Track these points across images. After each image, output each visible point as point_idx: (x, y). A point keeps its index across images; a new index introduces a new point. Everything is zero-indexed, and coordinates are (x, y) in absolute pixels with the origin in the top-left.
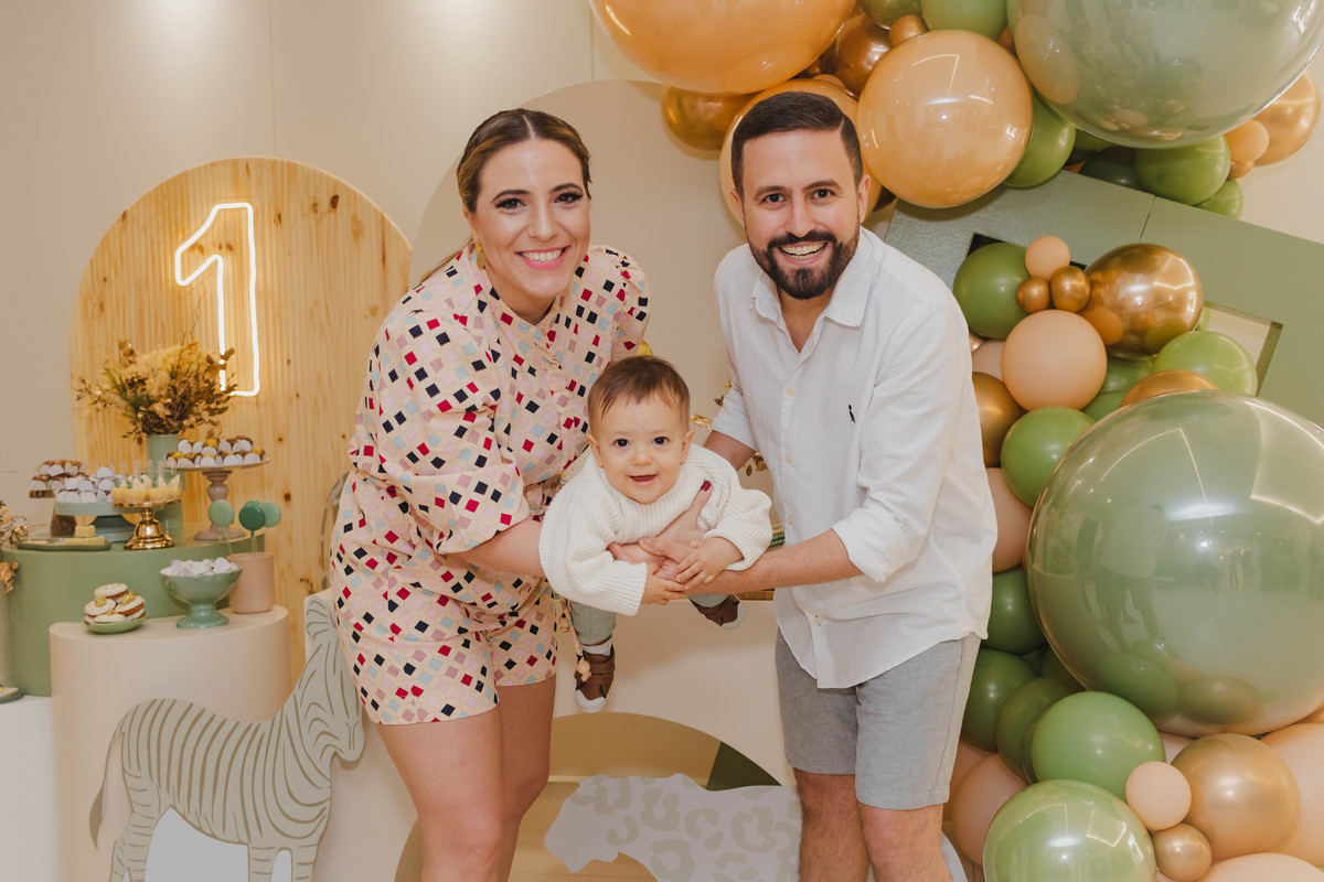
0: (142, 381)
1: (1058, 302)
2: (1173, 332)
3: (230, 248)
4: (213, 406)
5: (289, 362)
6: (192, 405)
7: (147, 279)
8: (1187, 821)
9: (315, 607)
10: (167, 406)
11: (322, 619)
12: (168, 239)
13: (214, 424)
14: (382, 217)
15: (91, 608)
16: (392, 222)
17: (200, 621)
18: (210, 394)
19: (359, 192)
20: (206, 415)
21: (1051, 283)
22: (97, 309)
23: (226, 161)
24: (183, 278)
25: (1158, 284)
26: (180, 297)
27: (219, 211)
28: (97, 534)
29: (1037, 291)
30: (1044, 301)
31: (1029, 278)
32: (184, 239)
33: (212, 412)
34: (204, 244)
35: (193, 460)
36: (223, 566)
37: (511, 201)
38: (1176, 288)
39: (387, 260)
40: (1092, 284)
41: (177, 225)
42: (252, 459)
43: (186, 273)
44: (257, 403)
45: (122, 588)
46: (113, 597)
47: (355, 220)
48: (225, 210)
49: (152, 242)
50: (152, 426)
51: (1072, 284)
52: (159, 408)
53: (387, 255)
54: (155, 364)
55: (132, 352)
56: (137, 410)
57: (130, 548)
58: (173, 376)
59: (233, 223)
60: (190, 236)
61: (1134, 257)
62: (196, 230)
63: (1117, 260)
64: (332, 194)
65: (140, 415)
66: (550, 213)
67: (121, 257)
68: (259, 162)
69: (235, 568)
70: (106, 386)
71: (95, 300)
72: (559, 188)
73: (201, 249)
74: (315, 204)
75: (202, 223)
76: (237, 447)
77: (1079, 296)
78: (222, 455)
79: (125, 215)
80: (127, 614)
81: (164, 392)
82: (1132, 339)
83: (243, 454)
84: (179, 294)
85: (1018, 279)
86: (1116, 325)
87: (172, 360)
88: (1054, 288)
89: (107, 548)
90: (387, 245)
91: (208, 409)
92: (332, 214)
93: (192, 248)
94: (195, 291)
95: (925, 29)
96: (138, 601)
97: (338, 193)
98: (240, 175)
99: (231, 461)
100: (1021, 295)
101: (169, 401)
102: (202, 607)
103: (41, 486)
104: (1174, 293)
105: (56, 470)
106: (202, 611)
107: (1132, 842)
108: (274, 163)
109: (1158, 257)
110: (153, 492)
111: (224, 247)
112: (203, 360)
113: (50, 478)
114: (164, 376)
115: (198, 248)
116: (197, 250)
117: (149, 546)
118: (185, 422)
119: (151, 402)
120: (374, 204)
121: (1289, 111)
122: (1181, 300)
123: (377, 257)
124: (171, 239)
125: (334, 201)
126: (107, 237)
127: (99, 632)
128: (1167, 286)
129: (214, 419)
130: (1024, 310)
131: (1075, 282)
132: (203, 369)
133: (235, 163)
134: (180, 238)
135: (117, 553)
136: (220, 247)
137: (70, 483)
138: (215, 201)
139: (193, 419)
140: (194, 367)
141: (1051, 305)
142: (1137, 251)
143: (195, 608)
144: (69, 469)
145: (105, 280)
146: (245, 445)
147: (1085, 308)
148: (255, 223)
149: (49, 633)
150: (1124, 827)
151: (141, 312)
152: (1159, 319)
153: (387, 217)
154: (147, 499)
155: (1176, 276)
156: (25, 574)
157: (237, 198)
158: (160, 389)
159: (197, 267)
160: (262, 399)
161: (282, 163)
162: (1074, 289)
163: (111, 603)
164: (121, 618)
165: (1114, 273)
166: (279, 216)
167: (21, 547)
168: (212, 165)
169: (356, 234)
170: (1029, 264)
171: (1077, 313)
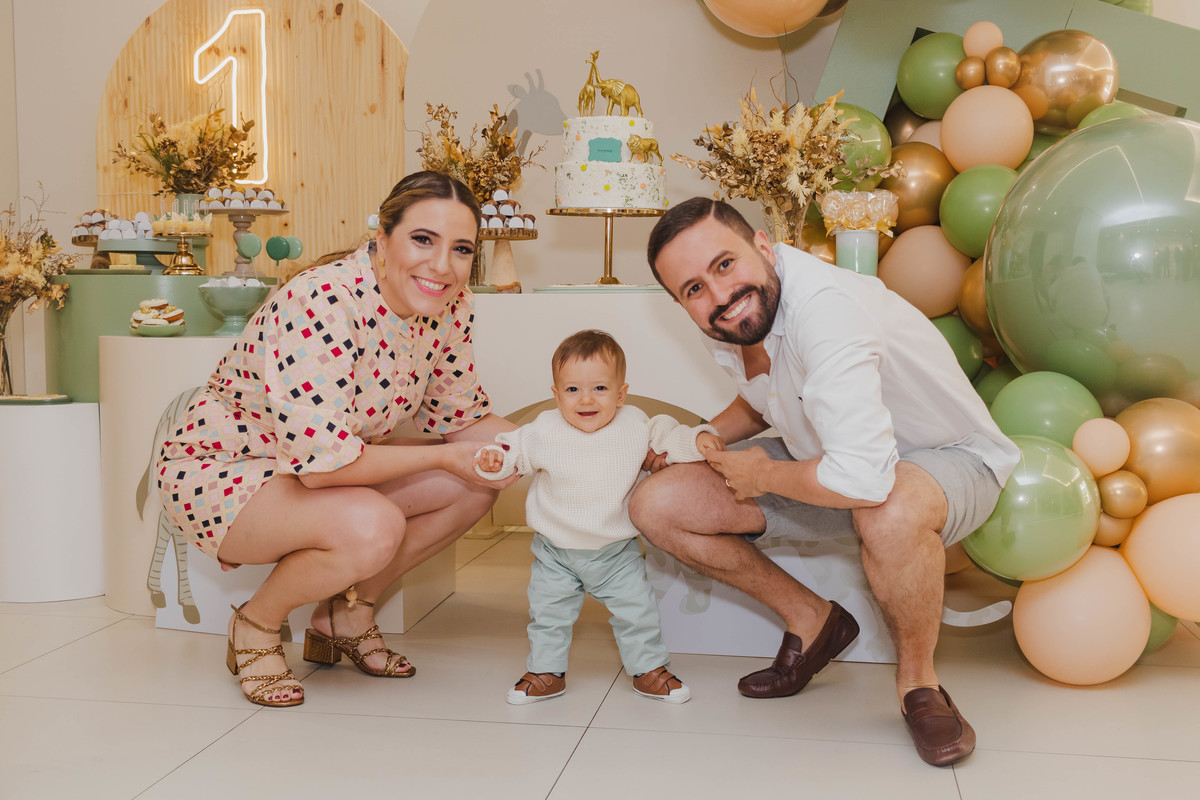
0: (173, 144)
1: (992, 78)
2: (1091, 106)
3: (244, 51)
4: (235, 171)
5: (295, 154)
6: (216, 168)
7: (167, 80)
8: (1127, 468)
10: (197, 162)
12: (187, 41)
14: (382, 24)
15: (138, 315)
16: (391, 28)
17: (234, 330)
18: (232, 160)
20: (227, 179)
21: (986, 63)
22: (122, 106)
24: (201, 78)
25: (1080, 64)
26: (197, 95)
27: (235, 16)
28: (138, 263)
29: (973, 70)
30: (980, 78)
31: (966, 59)
32: (202, 42)
33: (233, 177)
34: (219, 47)
35: (224, 203)
36: (254, 285)
38: (1096, 70)
39: (386, 62)
40: (1023, 65)
41: (195, 30)
42: (274, 206)
43: (203, 73)
45: (164, 301)
46: (156, 308)
47: (357, 25)
48: (239, 15)
49: (173, 45)
50: (182, 184)
51: (1005, 63)
52: (190, 165)
53: (386, 58)
54: (184, 130)
55: (162, 125)
56: (169, 168)
57: (168, 273)
58: (201, 140)
59: (248, 27)
60: (207, 39)
61: (1060, 41)
62: (213, 34)
63: (1043, 44)
64: (337, 2)
65: (171, 172)
67: (145, 57)
69: (265, 285)
70: (141, 149)
71: (120, 97)
73: (218, 52)
74: (322, 12)
75: (219, 27)
76: (262, 196)
77: (1010, 73)
78: (248, 200)
79: (148, 20)
80: (171, 320)
81: (193, 152)
82: (1055, 112)
83: (267, 201)
84: (196, 93)
85: (956, 60)
86: (1043, 100)
87: (200, 127)
88: (989, 67)
89: (148, 273)
90: (386, 49)
91: (230, 174)
92: (336, 21)
93: (209, 50)
94: (211, 90)
96: (179, 311)
97: (344, 2)
100: (959, 73)
101: (199, 158)
102: (235, 318)
103: (84, 232)
104: (1094, 73)
105: (98, 217)
106: (236, 323)
107: (1083, 485)
109: (1081, 40)
110: (189, 224)
111: (238, 50)
112: (227, 129)
113: (92, 225)
114: (193, 141)
115: (215, 50)
116: (213, 52)
117: (184, 273)
118: (210, 184)
119: (182, 160)
120: (376, 13)
122: (1099, 80)
123: (377, 60)
124: (190, 41)
125: (339, 9)
126: (132, 38)
127: (144, 334)
128: (1088, 67)
129: (236, 182)
130: (962, 86)
131: (1007, 60)
132: (226, 138)
134: (198, 41)
135: (157, 278)
136: (235, 50)
138: (231, 8)
139: (217, 182)
140: (219, 136)
141: (986, 81)
142: (1063, 36)
143: (229, 319)
145: (129, 79)
146: (269, 195)
147: (1015, 85)
148: (267, 27)
149: (98, 342)
152: (1079, 96)
153: (387, 23)
154: (185, 230)
155: (1095, 58)
156: (74, 294)
157: (251, 5)
158: (190, 150)
159: (214, 67)
162: (1006, 66)
163: (156, 312)
164: (165, 324)
165: (1041, 56)
166: (289, 21)
167: (69, 273)
169: (359, 39)
170: (965, 45)
171: (1010, 88)
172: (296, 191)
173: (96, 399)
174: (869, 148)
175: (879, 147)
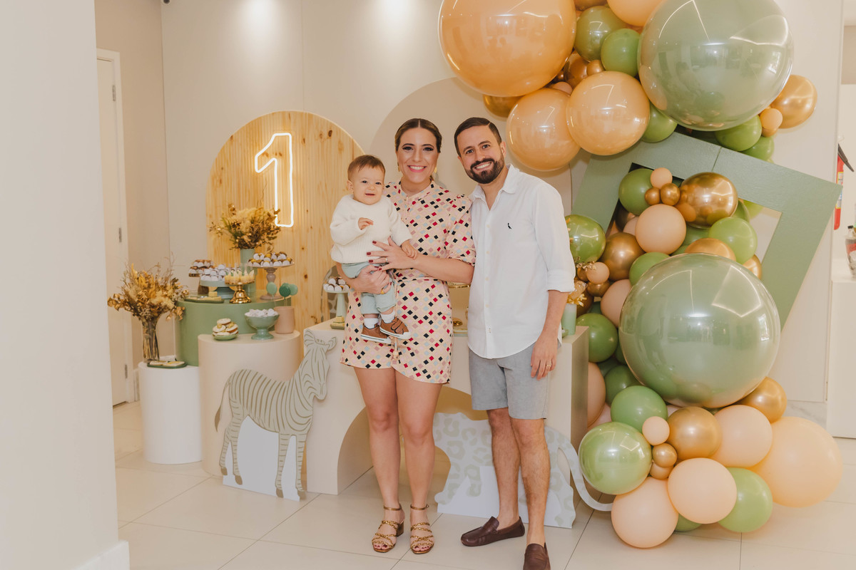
0: (238, 224)
1: (664, 200)
2: (720, 216)
3: (281, 155)
4: (270, 236)
5: (307, 211)
6: (260, 235)
7: (242, 170)
8: (668, 442)
9: (308, 333)
10: (250, 237)
11: (311, 339)
13: (271, 244)
14: (353, 142)
15: (215, 329)
16: (358, 144)
17: (261, 337)
18: (269, 230)
19: (342, 129)
20: (267, 240)
21: (661, 192)
22: (218, 183)
23: (279, 112)
24: (259, 169)
25: (714, 193)
26: (257, 178)
27: (276, 137)
28: (218, 295)
29: (654, 195)
30: (658, 200)
31: (652, 188)
32: (260, 150)
33: (270, 239)
34: (268, 153)
35: (260, 263)
36: (271, 313)
37: (408, 147)
38: (722, 195)
40: (681, 192)
41: (256, 143)
42: (286, 263)
43: (260, 167)
44: (292, 231)
45: (229, 320)
46: (225, 325)
47: (340, 142)
48: (279, 136)
49: (244, 151)
50: (242, 245)
51: (672, 192)
52: (245, 238)
54: (244, 215)
55: (234, 209)
56: (236, 238)
57: (232, 303)
58: (252, 222)
59: (282, 143)
60: (262, 148)
61: (705, 179)
62: (265, 146)
63: (697, 179)
64: (329, 130)
65: (237, 241)
66: (420, 154)
67: (230, 158)
68: (295, 113)
69: (276, 314)
70: (223, 226)
71: (218, 178)
72: (425, 145)
73: (268, 155)
74: (321, 135)
75: (268, 142)
76: (279, 258)
77: (673, 198)
78: (273, 261)
79: (232, 137)
80: (230, 332)
81: (248, 230)
82: (702, 219)
83: (282, 261)
84: (256, 177)
85: (648, 188)
86: (692, 213)
87: (252, 214)
88: (662, 194)
89: (222, 302)
91: (268, 237)
92: (329, 140)
93: (263, 154)
94: (264, 176)
95: (604, 69)
96: (235, 326)
97: (332, 129)
98: (286, 119)
99: (277, 264)
100: (647, 196)
101: (250, 234)
102: (262, 330)
103: (194, 272)
104: (722, 197)
105: (200, 265)
106: (262, 332)
107: (640, 450)
108: (302, 114)
109: (716, 180)
110: (242, 278)
111: (278, 154)
112: (266, 214)
113: (198, 268)
114: (248, 222)
115: (266, 154)
116: (265, 156)
117: (240, 302)
118: (257, 243)
119: (242, 234)
120: (349, 135)
121: (800, 101)
122: (725, 201)
124: (253, 149)
125: (330, 133)
126: (224, 147)
127: (218, 340)
128: (718, 194)
129: (271, 241)
130: (649, 204)
131: (672, 191)
132: (266, 218)
133: (283, 113)
134: (258, 149)
135: (227, 305)
136: (276, 154)
137: (207, 271)
138: (274, 131)
139: (261, 242)
140: (262, 218)
141: (661, 202)
142: (708, 176)
143: (259, 330)
144: (207, 264)
145: (222, 169)
146: (283, 256)
147: (677, 204)
148: (292, 143)
149: (197, 339)
150: (638, 444)
151: (239, 185)
152: (714, 209)
153: (355, 142)
154: (240, 281)
155: (722, 190)
156: (187, 312)
157: (284, 131)
158: (247, 228)
159: (265, 164)
160: (294, 228)
161: (306, 114)
162: (671, 194)
163: (224, 327)
164: (228, 334)
165: (694, 186)
166: (304, 140)
167: (186, 300)
168: (273, 114)
169: (341, 149)
170: (652, 181)
171: (674, 206)
172: (308, 231)
173: (196, 364)
174: (593, 240)
175: (597, 239)
